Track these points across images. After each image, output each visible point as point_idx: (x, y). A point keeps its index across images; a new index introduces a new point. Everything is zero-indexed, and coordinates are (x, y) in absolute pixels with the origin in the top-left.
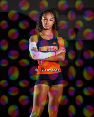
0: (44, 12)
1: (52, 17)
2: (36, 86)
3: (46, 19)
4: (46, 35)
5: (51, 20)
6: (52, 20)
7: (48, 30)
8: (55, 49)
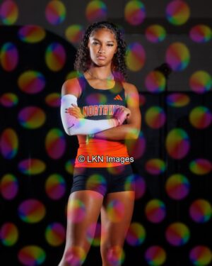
0: (93, 27)
1: (111, 37)
3: (98, 42)
4: (98, 79)
5: (109, 45)
6: (112, 45)
7: (103, 68)
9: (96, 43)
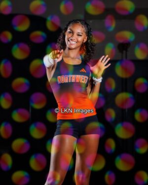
2: (56, 138)
4: (70, 57)
6: (81, 36)
8: (83, 80)
9: (70, 32)
